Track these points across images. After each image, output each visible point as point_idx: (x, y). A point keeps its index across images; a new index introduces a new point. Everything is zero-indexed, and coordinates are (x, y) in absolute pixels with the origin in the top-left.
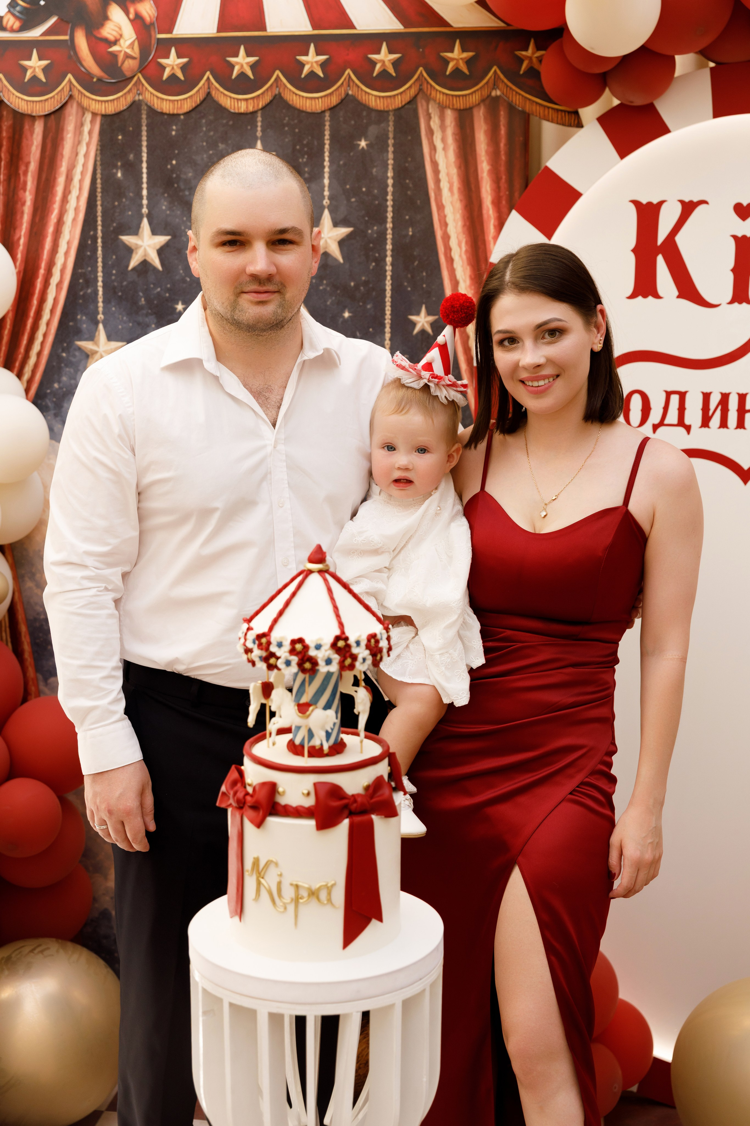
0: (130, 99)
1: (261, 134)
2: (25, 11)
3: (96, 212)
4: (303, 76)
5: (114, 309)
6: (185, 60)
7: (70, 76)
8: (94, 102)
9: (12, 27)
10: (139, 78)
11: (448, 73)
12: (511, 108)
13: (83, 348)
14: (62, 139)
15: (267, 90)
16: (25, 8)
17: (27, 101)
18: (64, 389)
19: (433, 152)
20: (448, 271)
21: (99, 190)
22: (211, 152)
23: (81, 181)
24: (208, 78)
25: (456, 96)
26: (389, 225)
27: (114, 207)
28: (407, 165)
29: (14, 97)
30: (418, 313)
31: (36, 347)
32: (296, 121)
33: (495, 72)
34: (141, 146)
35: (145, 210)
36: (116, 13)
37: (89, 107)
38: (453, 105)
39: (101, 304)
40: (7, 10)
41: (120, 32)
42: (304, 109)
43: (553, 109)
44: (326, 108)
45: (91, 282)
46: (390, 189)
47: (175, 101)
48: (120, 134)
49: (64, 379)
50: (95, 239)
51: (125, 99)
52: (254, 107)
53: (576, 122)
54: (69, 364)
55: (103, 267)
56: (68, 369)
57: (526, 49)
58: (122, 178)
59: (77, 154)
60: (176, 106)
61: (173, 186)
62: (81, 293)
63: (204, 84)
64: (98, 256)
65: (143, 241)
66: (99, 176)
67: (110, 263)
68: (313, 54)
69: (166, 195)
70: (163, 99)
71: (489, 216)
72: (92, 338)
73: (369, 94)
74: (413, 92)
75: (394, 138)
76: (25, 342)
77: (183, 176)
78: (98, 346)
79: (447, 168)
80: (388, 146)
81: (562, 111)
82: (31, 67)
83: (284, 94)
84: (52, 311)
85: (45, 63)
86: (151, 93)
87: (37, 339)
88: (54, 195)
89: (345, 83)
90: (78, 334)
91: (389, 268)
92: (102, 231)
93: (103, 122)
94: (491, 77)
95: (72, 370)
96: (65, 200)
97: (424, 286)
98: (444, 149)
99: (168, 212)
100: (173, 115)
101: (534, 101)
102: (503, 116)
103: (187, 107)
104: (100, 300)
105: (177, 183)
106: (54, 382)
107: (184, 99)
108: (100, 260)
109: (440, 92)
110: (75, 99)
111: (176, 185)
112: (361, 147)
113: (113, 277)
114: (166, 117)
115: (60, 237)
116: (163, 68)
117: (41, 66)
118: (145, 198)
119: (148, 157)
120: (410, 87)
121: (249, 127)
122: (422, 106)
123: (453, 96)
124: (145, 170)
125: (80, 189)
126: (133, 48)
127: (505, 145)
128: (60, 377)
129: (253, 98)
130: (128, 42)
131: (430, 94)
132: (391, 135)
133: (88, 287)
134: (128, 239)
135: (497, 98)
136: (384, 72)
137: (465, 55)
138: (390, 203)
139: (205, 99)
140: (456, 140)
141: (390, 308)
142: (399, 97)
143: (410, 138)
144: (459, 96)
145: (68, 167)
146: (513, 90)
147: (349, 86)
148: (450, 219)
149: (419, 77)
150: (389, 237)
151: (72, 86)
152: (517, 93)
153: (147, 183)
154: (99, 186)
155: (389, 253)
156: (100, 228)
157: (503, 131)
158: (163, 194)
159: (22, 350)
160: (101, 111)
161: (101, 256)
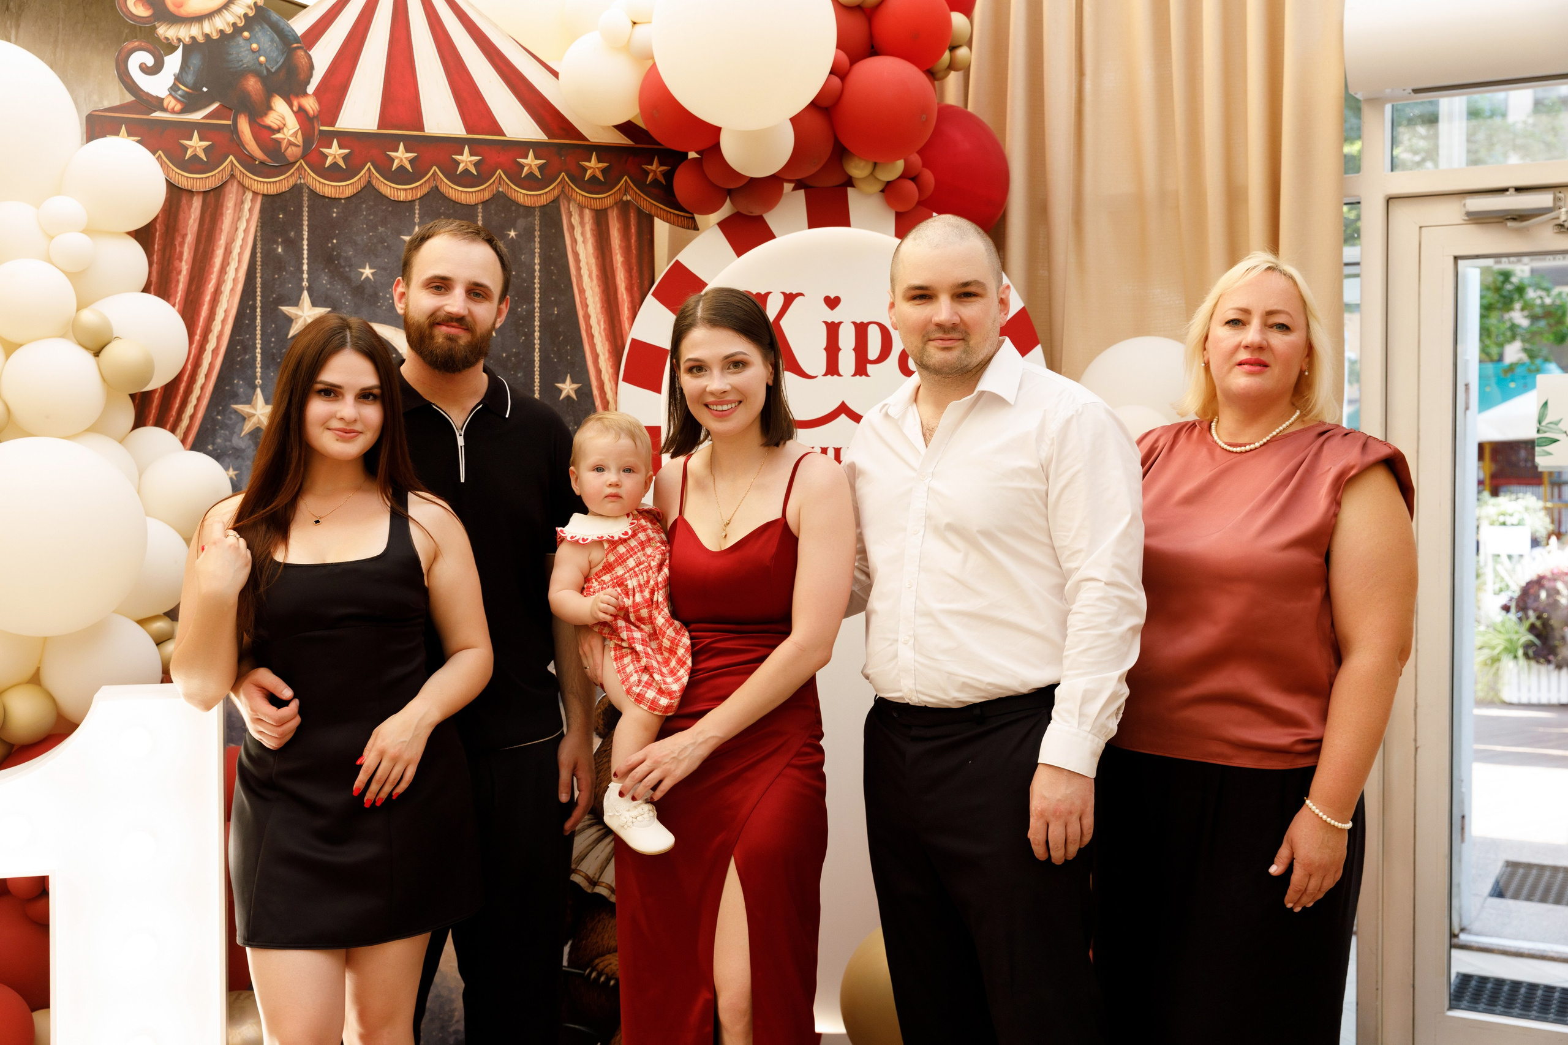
0: (292, 182)
1: (418, 220)
2: (186, 95)
3: (256, 283)
4: (458, 173)
5: (272, 374)
6: (347, 151)
7: (231, 157)
8: (256, 182)
9: (173, 108)
10: (301, 163)
11: (586, 179)
12: (640, 212)
13: (239, 411)
14: (222, 214)
15: (425, 182)
16: (187, 93)
17: (187, 177)
18: (219, 451)
19: (574, 244)
20: (589, 345)
21: (259, 263)
22: (371, 234)
23: (240, 254)
24: (369, 168)
25: (593, 198)
26: (537, 305)
27: (274, 279)
28: (552, 254)
29: (174, 172)
30: (564, 382)
31: (189, 410)
32: (451, 211)
33: (626, 179)
34: (302, 225)
35: (305, 284)
36: (280, 106)
37: (251, 187)
38: (591, 206)
39: (259, 370)
40: (168, 93)
41: (284, 122)
42: (460, 201)
43: (674, 214)
44: (479, 202)
45: (250, 348)
46: (537, 274)
47: (337, 186)
48: (280, 213)
49: (219, 441)
50: (254, 308)
51: (288, 182)
52: (412, 197)
53: (693, 226)
54: (224, 426)
55: (262, 335)
56: (222, 432)
57: (651, 164)
58: (282, 253)
59: (237, 229)
60: (338, 191)
61: (334, 262)
62: (239, 359)
63: (365, 173)
64: (257, 324)
65: (303, 312)
66: (259, 250)
67: (269, 331)
68: (467, 156)
69: (327, 271)
70: (325, 184)
71: (623, 300)
72: (249, 401)
73: (517, 191)
74: (556, 192)
75: (540, 230)
76: (177, 405)
77: (344, 254)
78: (256, 410)
79: (586, 258)
80: (535, 237)
81: (681, 216)
82: (192, 147)
83: (441, 187)
84: (207, 376)
85: (206, 144)
86: (313, 178)
87: (191, 402)
88: (212, 266)
89: (496, 181)
90: (235, 397)
91: (537, 341)
92: (261, 301)
93: (264, 201)
94: (622, 185)
95: (227, 433)
96: (223, 270)
97: (569, 358)
98: (583, 242)
99: (328, 286)
100: (335, 199)
101: (658, 207)
102: (633, 216)
103: (348, 192)
104: (259, 366)
105: (338, 260)
106: (209, 445)
107: (346, 186)
108: (259, 328)
109: (579, 194)
110: (237, 179)
111: (336, 262)
112: (510, 237)
113: (272, 345)
114: (327, 200)
115: (217, 306)
116: (326, 157)
117: (202, 146)
118: (305, 272)
119: (308, 235)
120: (554, 188)
121: (407, 214)
122: (564, 204)
123: (590, 198)
124: (305, 247)
125: (239, 261)
126: (296, 137)
127: (636, 241)
128: (214, 439)
129: (412, 189)
130: (292, 132)
131: (572, 195)
132: (537, 228)
133: (245, 353)
134: (286, 309)
135: (628, 202)
136: (531, 175)
137: (601, 165)
138: (537, 286)
139: (365, 187)
140: (594, 235)
141: (538, 377)
142: (545, 196)
143: (554, 231)
144: (596, 198)
145: (226, 241)
146: (641, 197)
147: (500, 184)
148: (590, 301)
149: (561, 180)
150: (537, 314)
151: (233, 166)
152: (644, 199)
153: (307, 259)
154: (259, 259)
155: (537, 329)
156: (259, 298)
157: (633, 229)
158: (323, 269)
159: (174, 413)
160: (263, 191)
161: (260, 325)
